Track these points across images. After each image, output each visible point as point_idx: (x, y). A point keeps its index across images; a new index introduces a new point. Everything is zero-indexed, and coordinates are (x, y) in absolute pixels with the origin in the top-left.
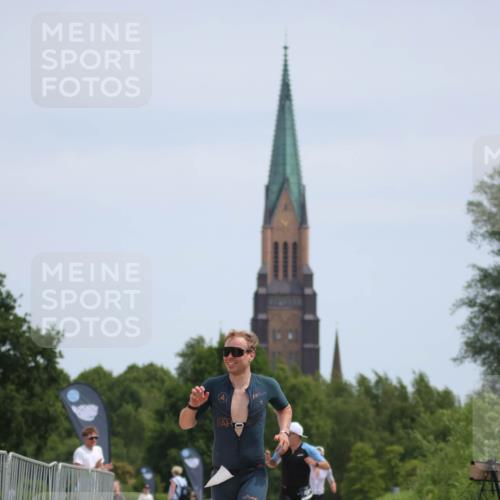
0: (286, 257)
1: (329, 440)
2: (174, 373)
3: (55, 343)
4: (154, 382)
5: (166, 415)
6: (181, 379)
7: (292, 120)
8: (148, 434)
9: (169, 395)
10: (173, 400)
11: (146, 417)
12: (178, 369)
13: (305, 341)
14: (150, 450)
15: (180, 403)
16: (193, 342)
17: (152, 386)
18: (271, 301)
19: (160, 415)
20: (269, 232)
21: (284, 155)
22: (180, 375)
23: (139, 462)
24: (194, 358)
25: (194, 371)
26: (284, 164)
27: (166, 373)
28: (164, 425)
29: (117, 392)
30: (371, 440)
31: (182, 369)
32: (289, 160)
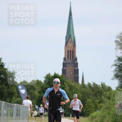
0: (70, 54)
1: (81, 99)
2: (43, 82)
3: (14, 74)
4: (38, 84)
5: (41, 92)
6: (45, 84)
7: (72, 20)
8: (37, 97)
9: (42, 87)
10: (43, 89)
11: (36, 93)
12: (44, 81)
13: (75, 74)
14: (37, 101)
15: (45, 89)
16: (47, 75)
17: (38, 85)
18: (67, 65)
19: (40, 92)
20: (66, 48)
21: (70, 29)
22: (45, 82)
23: (35, 104)
24: (48, 78)
25: (48, 82)
26: (70, 31)
27: (41, 82)
28: (41, 95)
29: (29, 87)
30: (91, 98)
31: (45, 81)
32: (71, 30)
